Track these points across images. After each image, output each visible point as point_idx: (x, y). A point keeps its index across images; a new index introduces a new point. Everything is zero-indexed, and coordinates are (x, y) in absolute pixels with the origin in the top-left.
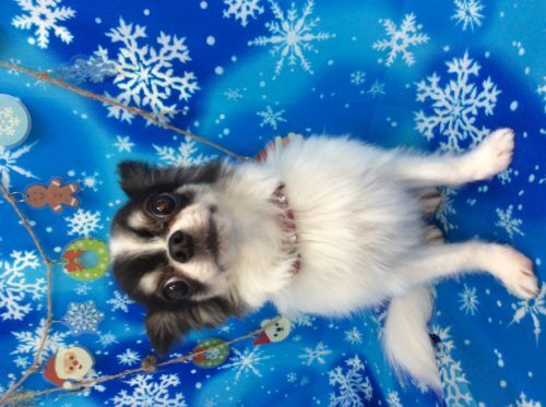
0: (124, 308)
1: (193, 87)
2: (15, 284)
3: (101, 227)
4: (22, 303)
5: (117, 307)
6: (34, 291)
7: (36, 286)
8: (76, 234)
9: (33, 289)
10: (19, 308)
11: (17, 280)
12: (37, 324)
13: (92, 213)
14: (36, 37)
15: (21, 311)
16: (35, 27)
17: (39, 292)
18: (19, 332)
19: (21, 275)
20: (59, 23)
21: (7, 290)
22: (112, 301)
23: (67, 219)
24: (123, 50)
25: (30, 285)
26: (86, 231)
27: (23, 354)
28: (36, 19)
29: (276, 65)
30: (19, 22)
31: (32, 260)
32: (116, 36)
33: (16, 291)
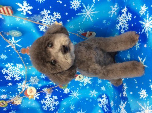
4: (19, 76)
6: (22, 74)
11: (18, 71)
14: (23, 13)
16: (23, 11)
19: (19, 69)
21: (15, 73)
22: (41, 76)
24: (44, 17)
25: (21, 72)
27: (19, 89)
28: (23, 9)
29: (83, 19)
30: (19, 10)
31: (21, 66)
32: (42, 13)
33: (18, 73)
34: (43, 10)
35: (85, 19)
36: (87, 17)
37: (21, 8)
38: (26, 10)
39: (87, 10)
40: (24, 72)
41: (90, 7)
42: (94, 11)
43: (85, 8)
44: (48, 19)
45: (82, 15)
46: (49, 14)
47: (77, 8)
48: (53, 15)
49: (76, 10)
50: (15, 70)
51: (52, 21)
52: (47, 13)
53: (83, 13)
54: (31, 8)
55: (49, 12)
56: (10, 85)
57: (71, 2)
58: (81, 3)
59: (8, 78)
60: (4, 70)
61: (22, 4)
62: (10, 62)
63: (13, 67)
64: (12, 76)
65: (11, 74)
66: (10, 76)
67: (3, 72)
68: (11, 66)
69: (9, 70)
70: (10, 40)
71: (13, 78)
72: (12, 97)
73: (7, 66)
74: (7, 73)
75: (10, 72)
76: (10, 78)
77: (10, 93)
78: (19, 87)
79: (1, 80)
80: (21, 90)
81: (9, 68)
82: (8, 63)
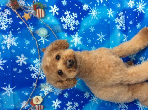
1: (78, 23)
4: (44, 74)
12: (46, 81)
14: (53, 14)
15: (44, 77)
16: (53, 12)
18: (42, 83)
20: (57, 11)
24: (67, 16)
27: (42, 92)
28: (53, 11)
29: (91, 18)
30: (51, 11)
32: (65, 13)
34: (66, 11)
35: (92, 18)
36: (94, 16)
37: (52, 9)
38: (55, 11)
39: (92, 11)
41: (94, 9)
42: (97, 12)
43: (91, 9)
44: (69, 18)
45: (90, 15)
46: (70, 14)
47: (87, 10)
48: (72, 15)
49: (86, 11)
51: (72, 20)
52: (68, 13)
53: (91, 13)
54: (58, 9)
55: (70, 12)
56: (34, 86)
57: (83, 6)
58: (89, 6)
60: (31, 67)
61: (53, 6)
62: (38, 58)
64: (38, 74)
65: (37, 72)
66: (36, 74)
67: (31, 69)
68: (38, 63)
69: (36, 66)
73: (35, 62)
74: (34, 70)
75: (37, 69)
76: (35, 76)
78: (42, 90)
79: (27, 79)
80: (43, 94)
81: (36, 65)
82: (36, 59)
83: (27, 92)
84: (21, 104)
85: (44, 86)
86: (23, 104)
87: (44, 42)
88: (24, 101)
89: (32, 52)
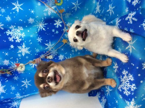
0: (40, 41)
2: (18, 34)
3: (35, 22)
4: (20, 38)
5: (39, 41)
6: (22, 36)
7: (23, 34)
8: (30, 23)
9: (22, 35)
10: (19, 39)
11: (19, 33)
12: (23, 44)
13: (33, 19)
15: (20, 40)
17: (23, 36)
18: (19, 46)
19: (20, 31)
21: (17, 35)
22: (38, 39)
23: (28, 20)
25: (21, 34)
26: (32, 23)
27: (20, 53)
31: (22, 28)
33: (19, 35)
40: (24, 34)
50: (17, 32)
56: (12, 48)
59: (11, 39)
60: (8, 32)
62: (13, 25)
63: (16, 29)
64: (14, 38)
65: (14, 36)
66: (13, 38)
67: (8, 33)
68: (14, 28)
69: (12, 32)
70: (16, 4)
71: (15, 40)
72: (13, 63)
73: (11, 28)
74: (10, 34)
75: (13, 34)
76: (12, 39)
77: (12, 58)
78: (20, 52)
79: (5, 41)
80: (21, 55)
81: (12, 30)
82: (12, 25)
83: (7, 53)
84: (3, 62)
85: (21, 48)
86: (4, 62)
87: (18, 11)
88: (5, 60)
89: (7, 19)
